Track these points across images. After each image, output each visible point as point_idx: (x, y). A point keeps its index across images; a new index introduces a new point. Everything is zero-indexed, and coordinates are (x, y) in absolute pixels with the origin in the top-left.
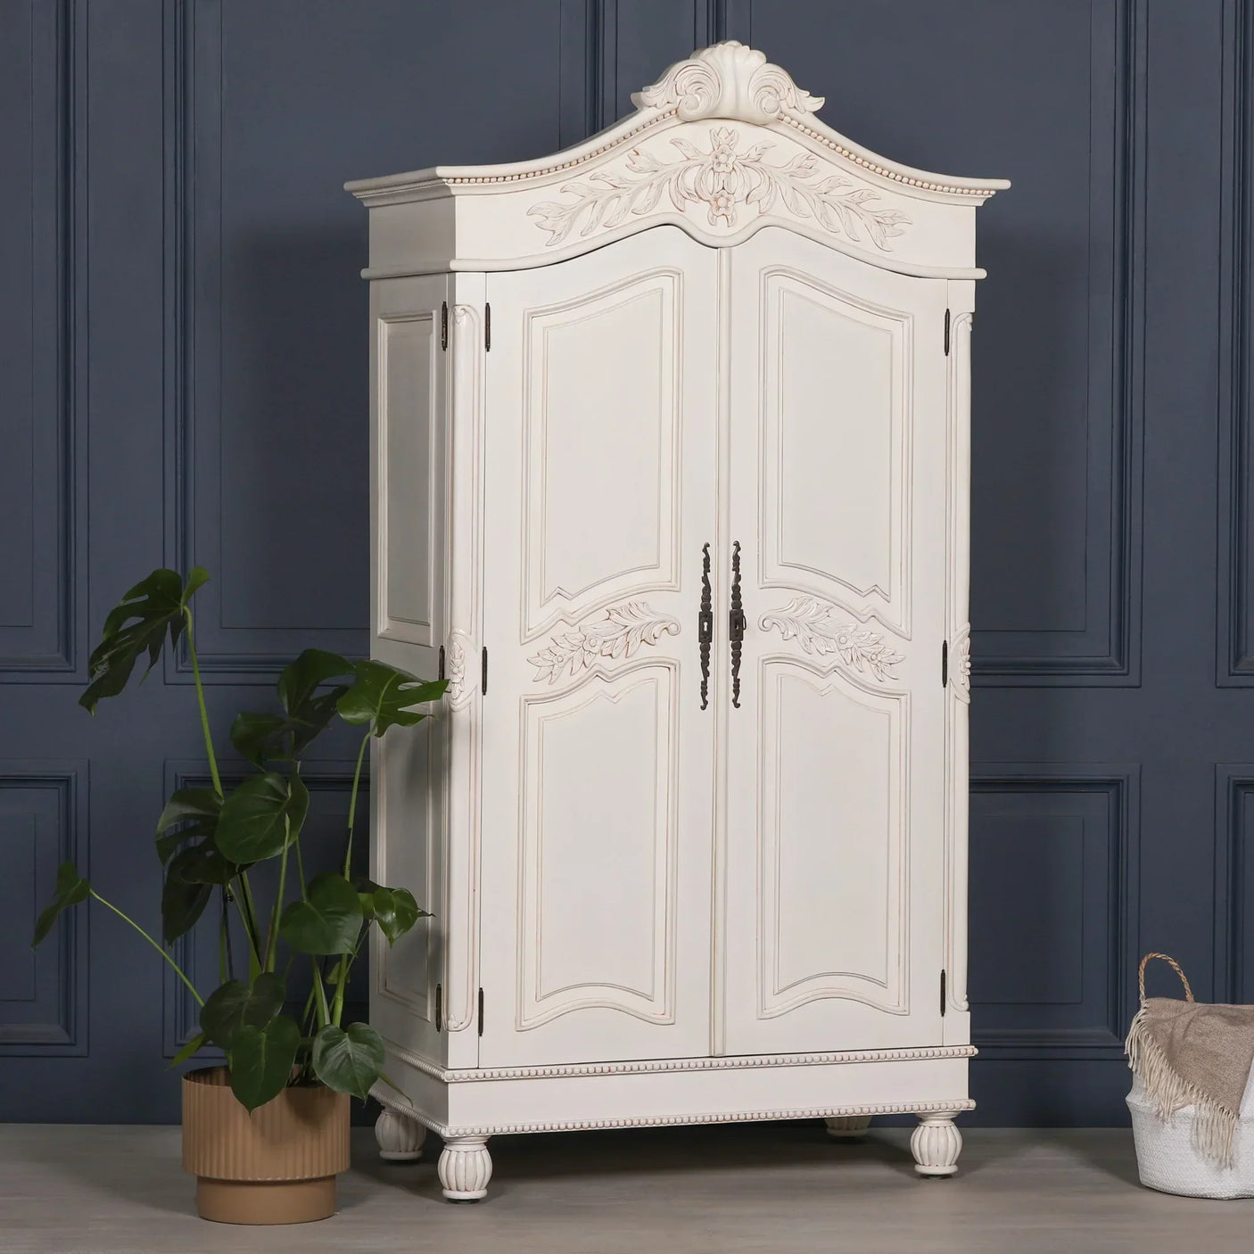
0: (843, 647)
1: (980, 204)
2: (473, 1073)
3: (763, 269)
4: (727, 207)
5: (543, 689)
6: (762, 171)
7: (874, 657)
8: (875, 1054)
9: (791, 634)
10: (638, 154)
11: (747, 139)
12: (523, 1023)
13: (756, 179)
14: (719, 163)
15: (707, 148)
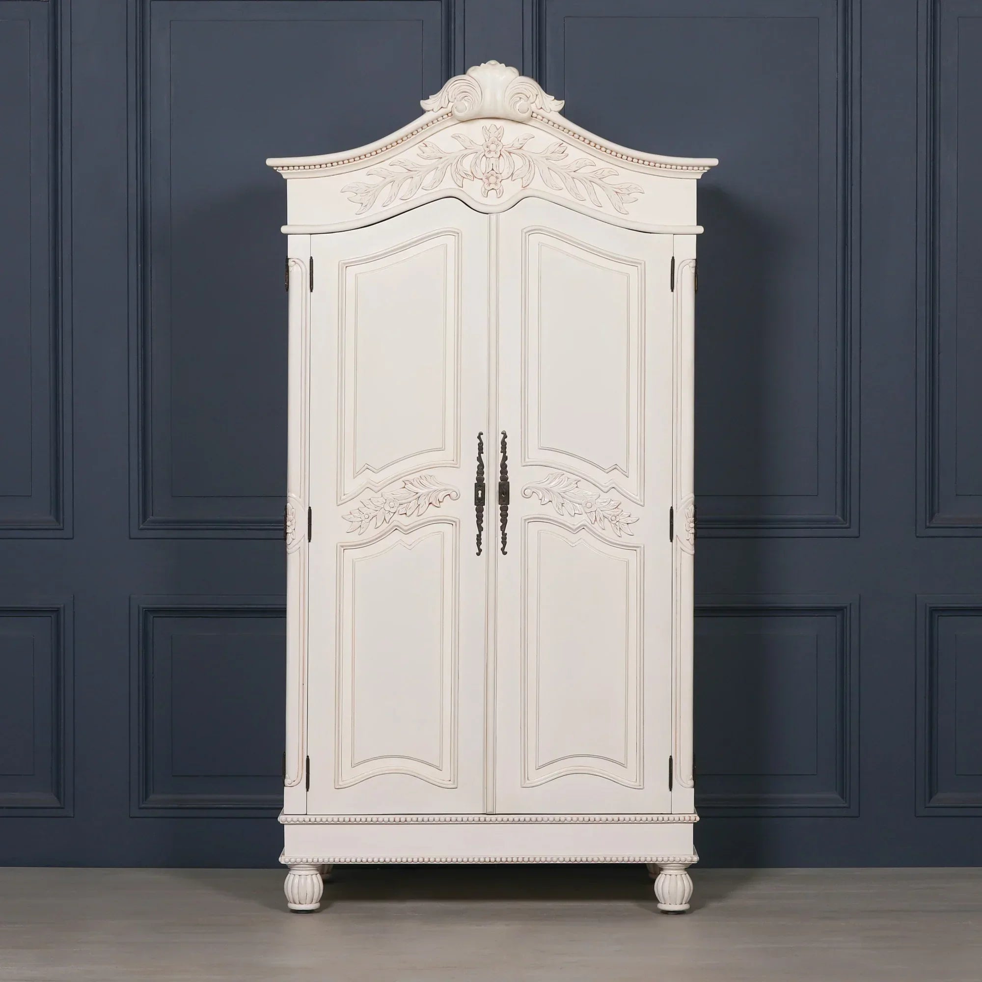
0: (588, 510)
1: (699, 177)
2: (301, 818)
3: (524, 229)
4: (496, 184)
5: (354, 538)
6: (523, 156)
7: (613, 518)
8: (616, 817)
9: (547, 500)
10: (426, 146)
11: (511, 133)
12: (341, 783)
13: (519, 162)
14: (490, 151)
15: (479, 139)
